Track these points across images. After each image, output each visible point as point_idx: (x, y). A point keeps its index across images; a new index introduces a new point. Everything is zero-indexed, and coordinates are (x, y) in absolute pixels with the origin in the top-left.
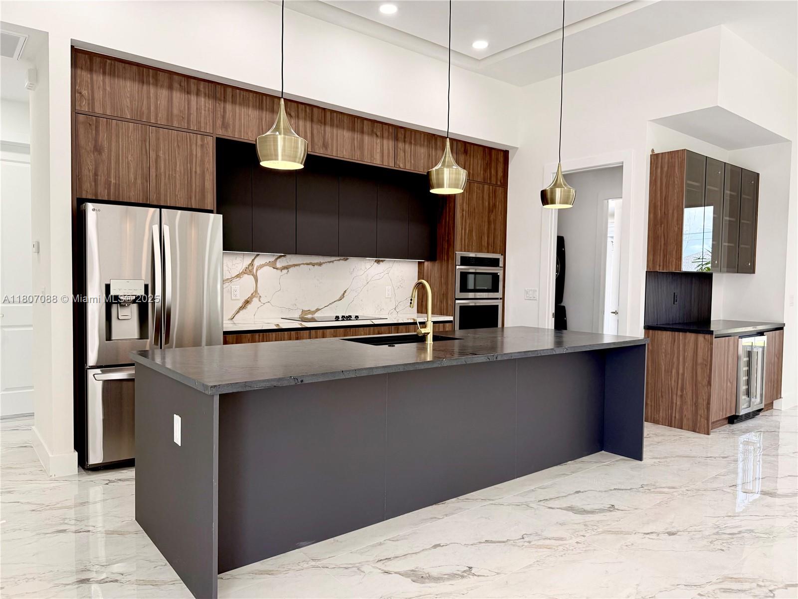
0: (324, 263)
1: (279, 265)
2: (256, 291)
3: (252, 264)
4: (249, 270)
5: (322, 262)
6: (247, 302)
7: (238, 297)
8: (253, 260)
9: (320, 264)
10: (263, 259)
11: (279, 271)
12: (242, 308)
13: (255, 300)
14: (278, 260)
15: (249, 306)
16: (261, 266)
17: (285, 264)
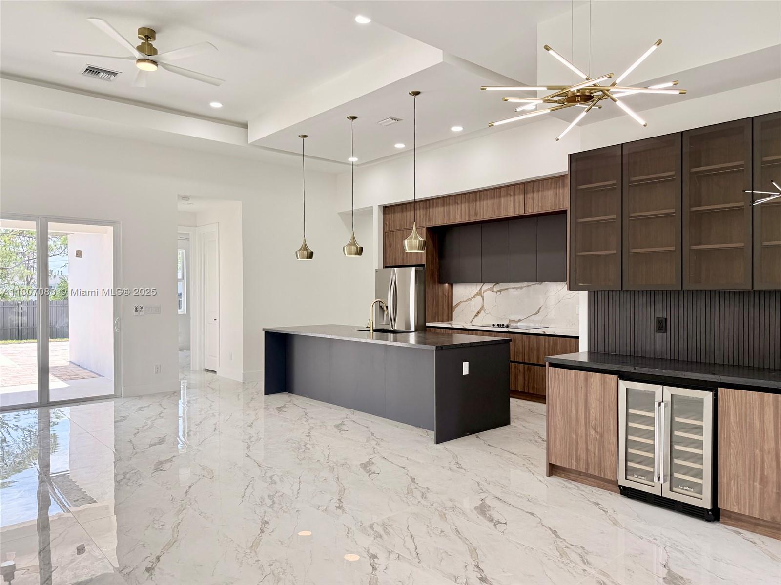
0: (524, 287)
1: (495, 290)
2: (483, 306)
3: (481, 290)
4: (479, 293)
5: (523, 286)
6: (478, 313)
7: (474, 310)
8: (481, 287)
9: (521, 288)
10: (487, 286)
11: (495, 294)
12: (476, 316)
13: (482, 311)
14: (495, 286)
15: (480, 315)
16: (485, 291)
17: (499, 289)
